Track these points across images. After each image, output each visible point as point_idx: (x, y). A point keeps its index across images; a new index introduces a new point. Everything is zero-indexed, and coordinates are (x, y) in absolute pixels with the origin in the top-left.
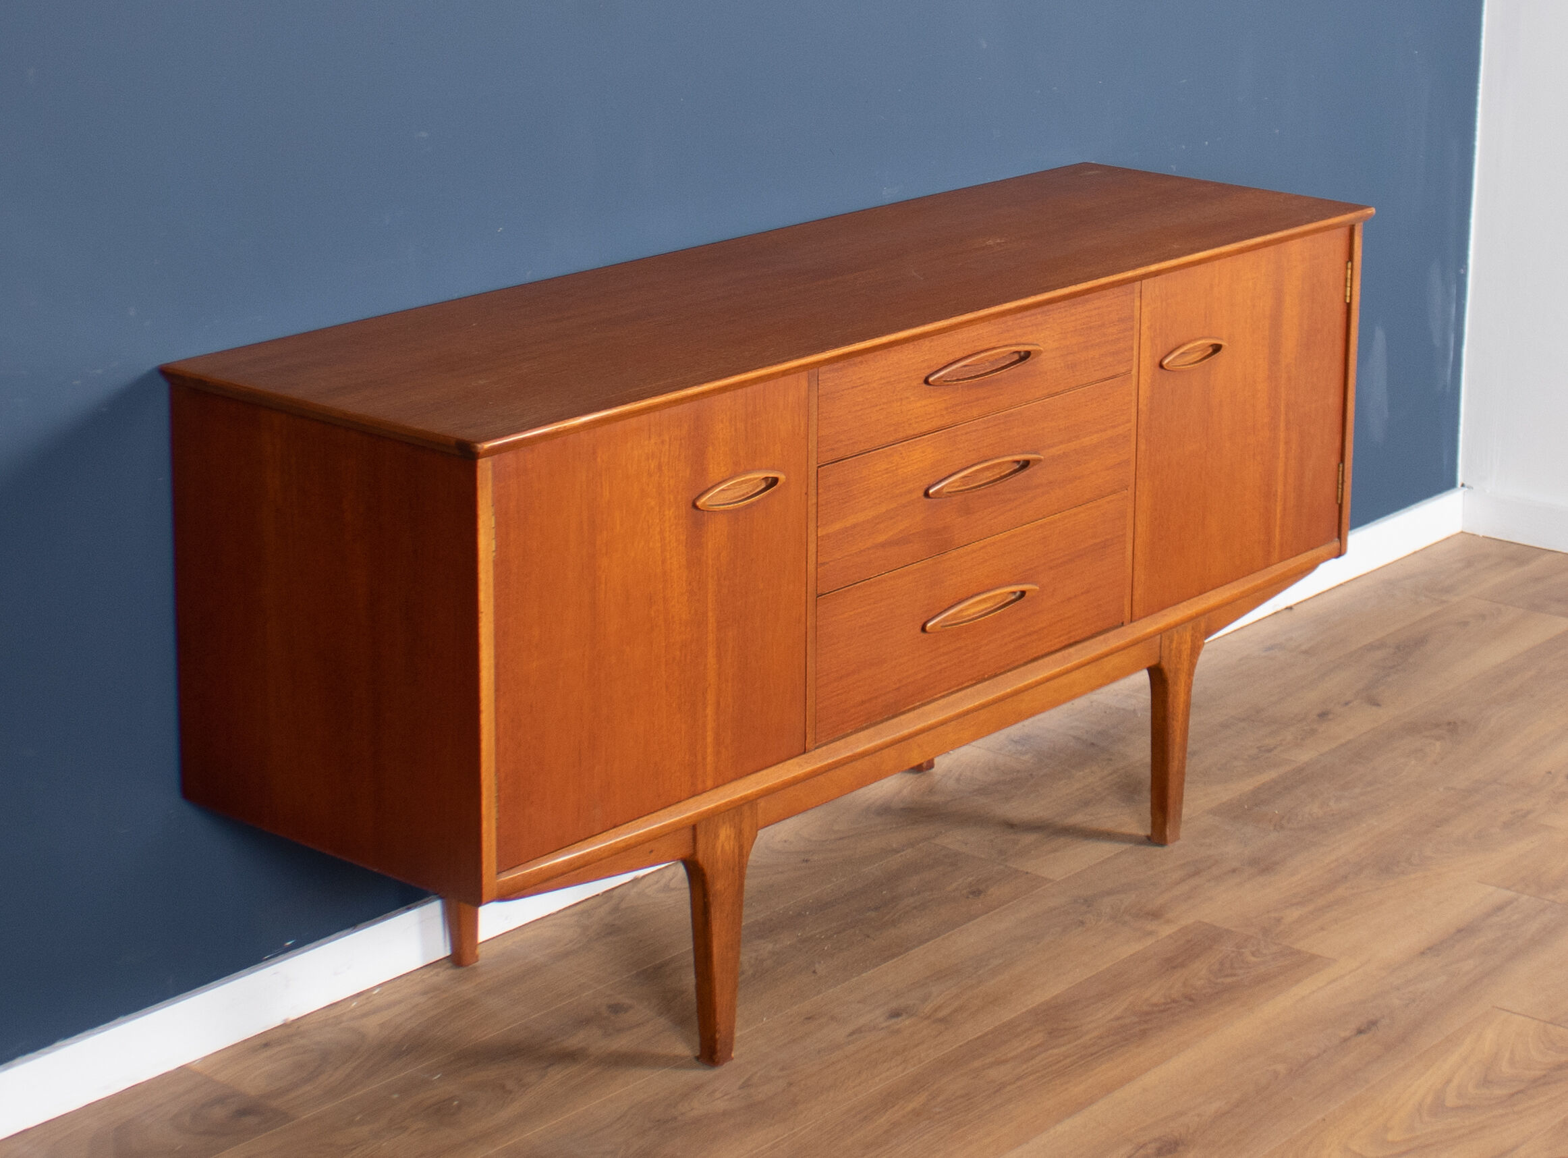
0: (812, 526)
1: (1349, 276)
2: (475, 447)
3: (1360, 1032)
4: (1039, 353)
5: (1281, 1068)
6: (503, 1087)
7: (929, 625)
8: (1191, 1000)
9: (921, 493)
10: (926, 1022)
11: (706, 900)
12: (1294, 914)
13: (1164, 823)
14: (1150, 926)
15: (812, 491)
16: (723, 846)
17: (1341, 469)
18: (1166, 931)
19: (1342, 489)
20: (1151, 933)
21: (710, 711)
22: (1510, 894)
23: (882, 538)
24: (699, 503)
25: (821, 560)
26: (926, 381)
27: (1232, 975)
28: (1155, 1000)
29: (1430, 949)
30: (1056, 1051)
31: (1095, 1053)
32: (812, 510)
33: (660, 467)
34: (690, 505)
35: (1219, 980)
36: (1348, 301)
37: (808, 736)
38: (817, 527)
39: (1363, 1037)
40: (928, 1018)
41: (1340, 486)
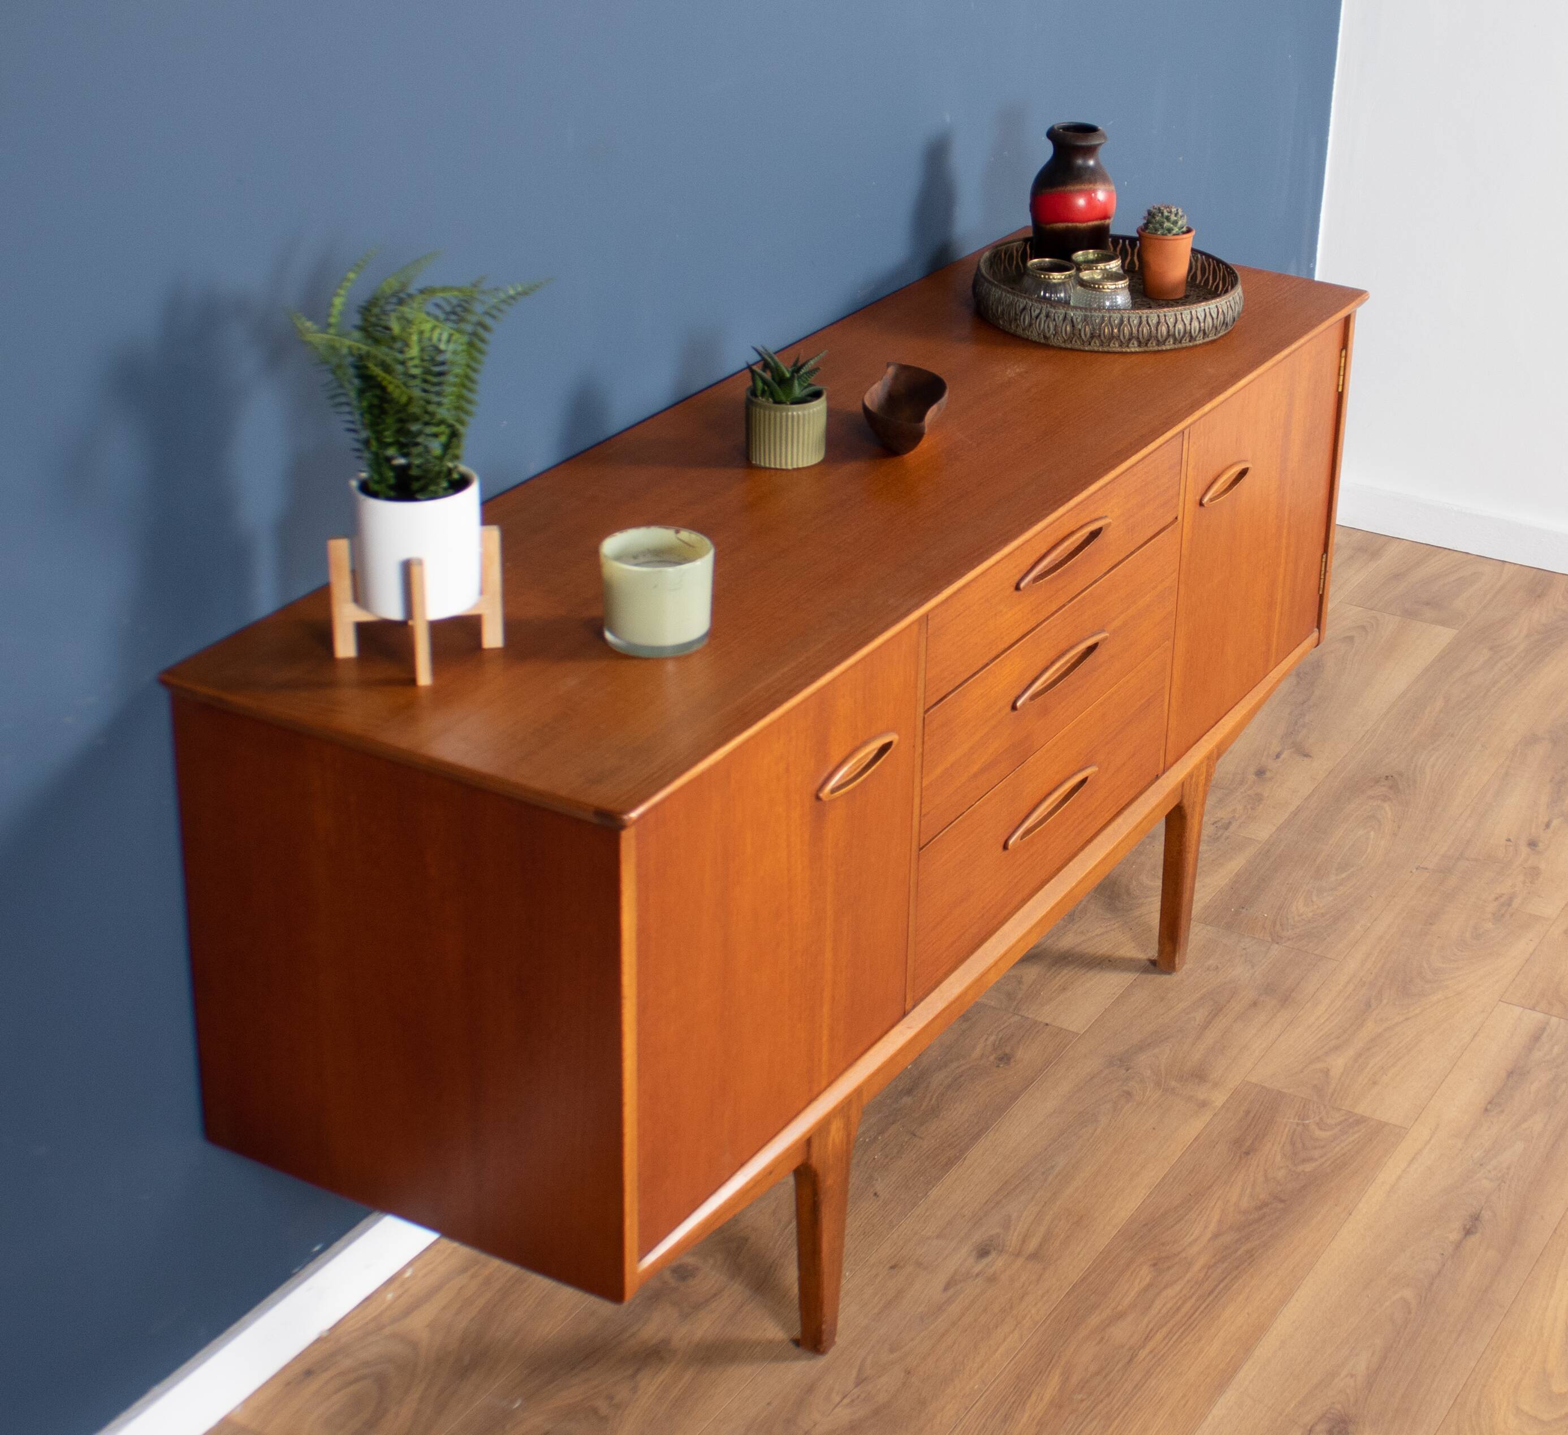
0: (917, 780)
1: (1342, 365)
2: (621, 820)
3: (1468, 1232)
4: (1109, 525)
5: (1408, 1294)
6: (595, 1411)
7: (1011, 842)
8: (1282, 1201)
9: (1009, 708)
10: (1020, 1261)
11: (816, 1199)
12: (1338, 1063)
13: (1174, 952)
14: (1201, 1093)
15: (919, 741)
16: (834, 1140)
17: (1324, 560)
18: (1219, 1098)
19: (1325, 579)
20: (1204, 1104)
21: (826, 1009)
22: (1538, 1016)
23: (975, 768)
24: (821, 795)
25: (924, 811)
26: (1017, 588)
27: (1311, 1159)
28: (1245, 1204)
29: (1490, 1103)
30: (1170, 1292)
31: (1212, 1292)
32: (918, 761)
33: (787, 770)
34: (813, 798)
35: (1300, 1168)
36: (1340, 390)
37: (908, 997)
38: (922, 778)
39: (1474, 1239)
40: (1018, 1255)
41: (1322, 577)
